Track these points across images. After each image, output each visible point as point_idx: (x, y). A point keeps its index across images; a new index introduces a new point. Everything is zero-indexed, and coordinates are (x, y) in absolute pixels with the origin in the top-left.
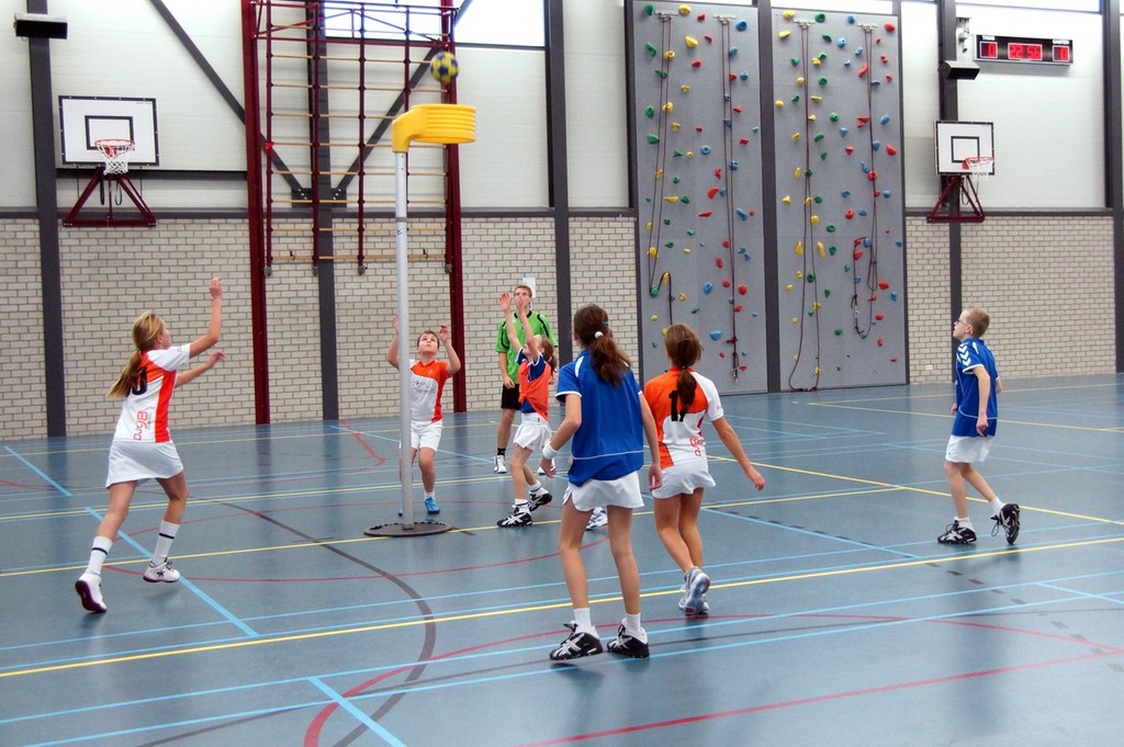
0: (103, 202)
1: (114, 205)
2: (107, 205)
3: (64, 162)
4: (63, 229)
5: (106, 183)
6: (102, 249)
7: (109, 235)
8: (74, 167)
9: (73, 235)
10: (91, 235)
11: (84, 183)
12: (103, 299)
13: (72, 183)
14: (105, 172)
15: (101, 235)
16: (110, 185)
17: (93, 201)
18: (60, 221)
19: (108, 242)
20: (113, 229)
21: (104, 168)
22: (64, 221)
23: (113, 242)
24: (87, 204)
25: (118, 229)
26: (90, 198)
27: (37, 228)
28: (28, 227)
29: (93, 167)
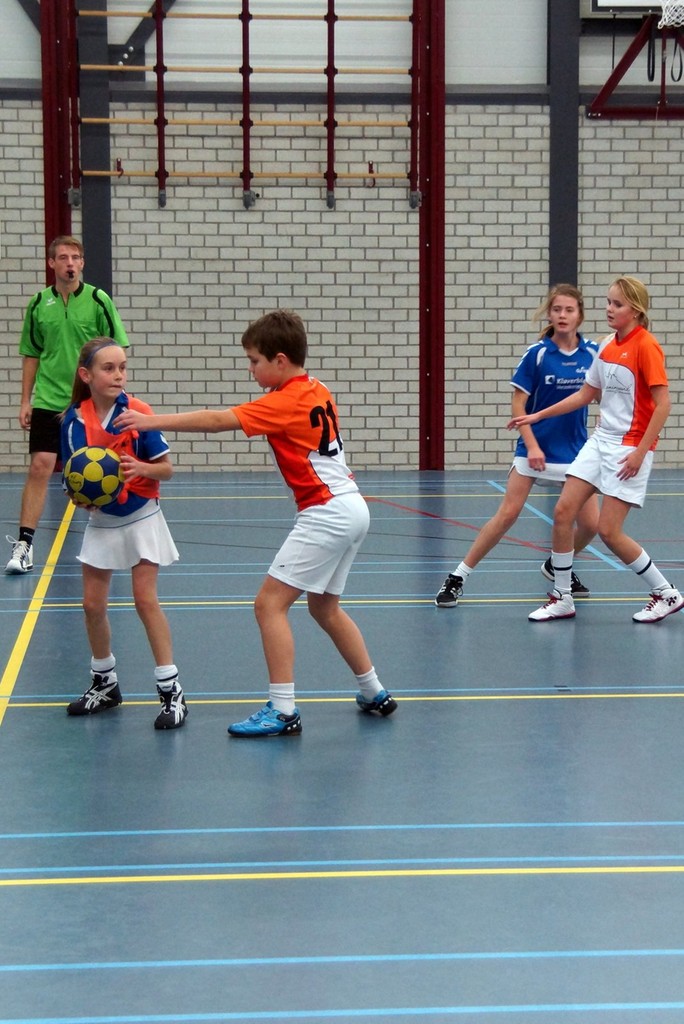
0: (651, 78)
1: (669, 82)
2: (657, 81)
3: (596, 7)
4: (587, 122)
5: (658, 43)
6: (646, 157)
7: (659, 133)
8: (609, 15)
9: (602, 133)
10: (630, 133)
11: (624, 43)
12: (643, 242)
13: (605, 42)
14: (661, 24)
15: (645, 132)
16: (664, 47)
17: (636, 75)
18: (582, 109)
19: (656, 145)
20: (664, 123)
21: (659, 18)
22: (587, 111)
23: (663, 145)
24: (624, 81)
25: (673, 123)
26: (631, 69)
27: (545, 120)
28: (533, 119)
29: (639, 15)
